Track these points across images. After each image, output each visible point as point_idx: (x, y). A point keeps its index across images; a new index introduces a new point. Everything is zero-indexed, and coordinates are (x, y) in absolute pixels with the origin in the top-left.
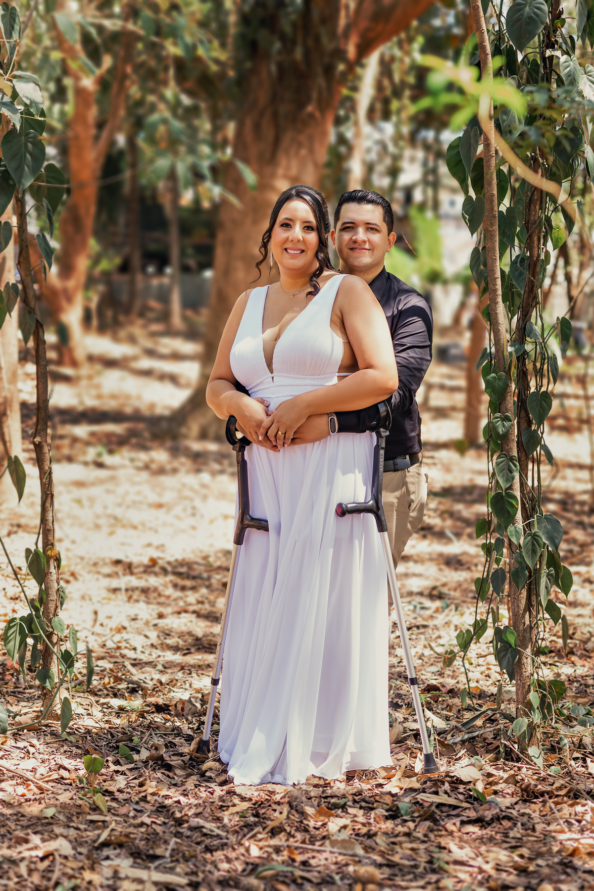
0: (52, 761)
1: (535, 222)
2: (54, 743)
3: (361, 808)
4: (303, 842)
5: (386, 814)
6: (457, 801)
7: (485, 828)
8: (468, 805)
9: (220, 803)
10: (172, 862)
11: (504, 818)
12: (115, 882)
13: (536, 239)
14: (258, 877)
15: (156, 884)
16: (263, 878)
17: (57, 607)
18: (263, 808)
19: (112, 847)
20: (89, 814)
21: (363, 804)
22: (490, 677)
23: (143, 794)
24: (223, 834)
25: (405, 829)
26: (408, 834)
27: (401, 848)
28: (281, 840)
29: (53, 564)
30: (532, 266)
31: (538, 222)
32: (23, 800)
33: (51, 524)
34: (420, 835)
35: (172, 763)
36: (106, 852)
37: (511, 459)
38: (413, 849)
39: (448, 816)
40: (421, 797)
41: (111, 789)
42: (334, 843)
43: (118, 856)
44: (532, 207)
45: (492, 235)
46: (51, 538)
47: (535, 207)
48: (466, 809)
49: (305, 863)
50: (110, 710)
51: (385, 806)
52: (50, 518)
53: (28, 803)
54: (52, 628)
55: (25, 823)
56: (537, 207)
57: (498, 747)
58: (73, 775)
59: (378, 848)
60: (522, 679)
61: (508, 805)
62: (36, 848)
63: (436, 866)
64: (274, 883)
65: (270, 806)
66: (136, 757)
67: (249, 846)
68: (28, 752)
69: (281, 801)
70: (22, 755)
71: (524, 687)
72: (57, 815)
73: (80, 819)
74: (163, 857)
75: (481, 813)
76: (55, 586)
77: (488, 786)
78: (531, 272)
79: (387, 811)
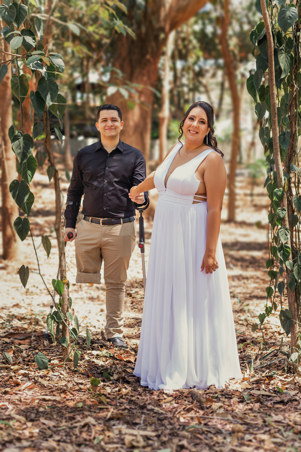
0: (73, 381)
1: (293, 115)
2: (71, 372)
3: (226, 398)
4: (204, 414)
5: (239, 400)
6: (270, 393)
7: (285, 406)
8: (276, 395)
9: (158, 398)
10: (144, 426)
11: (293, 400)
12: (120, 436)
13: (294, 123)
14: (187, 431)
15: (142, 436)
16: (189, 432)
17: (68, 307)
18: (180, 399)
19: (115, 420)
20: (98, 405)
21: (227, 396)
22: (267, 335)
23: (121, 395)
24: (164, 412)
25: (250, 407)
26: (251, 409)
27: (249, 416)
28: (192, 414)
29: (66, 287)
30: (292, 137)
31: (295, 115)
32: (65, 400)
33: (64, 268)
34: (257, 409)
35: (130, 380)
36: (112, 422)
37: (286, 229)
38: (255, 416)
39: (267, 400)
40: (252, 392)
41: (105, 393)
42: (217, 415)
43: (119, 424)
44: (292, 108)
45: (275, 122)
46: (64, 274)
47: (293, 108)
48: (274, 397)
49: (206, 424)
50: (92, 356)
51: (237, 397)
52: (64, 265)
53: (68, 401)
54: (66, 317)
55: (70, 410)
56: (294, 108)
57: (284, 367)
58: (86, 387)
59: (238, 416)
60: (294, 334)
61: (294, 394)
62: (79, 421)
63: (267, 424)
64: (195, 434)
65: (183, 398)
66: (112, 378)
67: (179, 417)
68: (60, 377)
69: (188, 396)
70: (58, 379)
71: (295, 338)
72: (84, 406)
73: (95, 407)
74: (139, 424)
75: (282, 399)
76: (67, 297)
77: (283, 386)
78: (292, 139)
79: (239, 399)
